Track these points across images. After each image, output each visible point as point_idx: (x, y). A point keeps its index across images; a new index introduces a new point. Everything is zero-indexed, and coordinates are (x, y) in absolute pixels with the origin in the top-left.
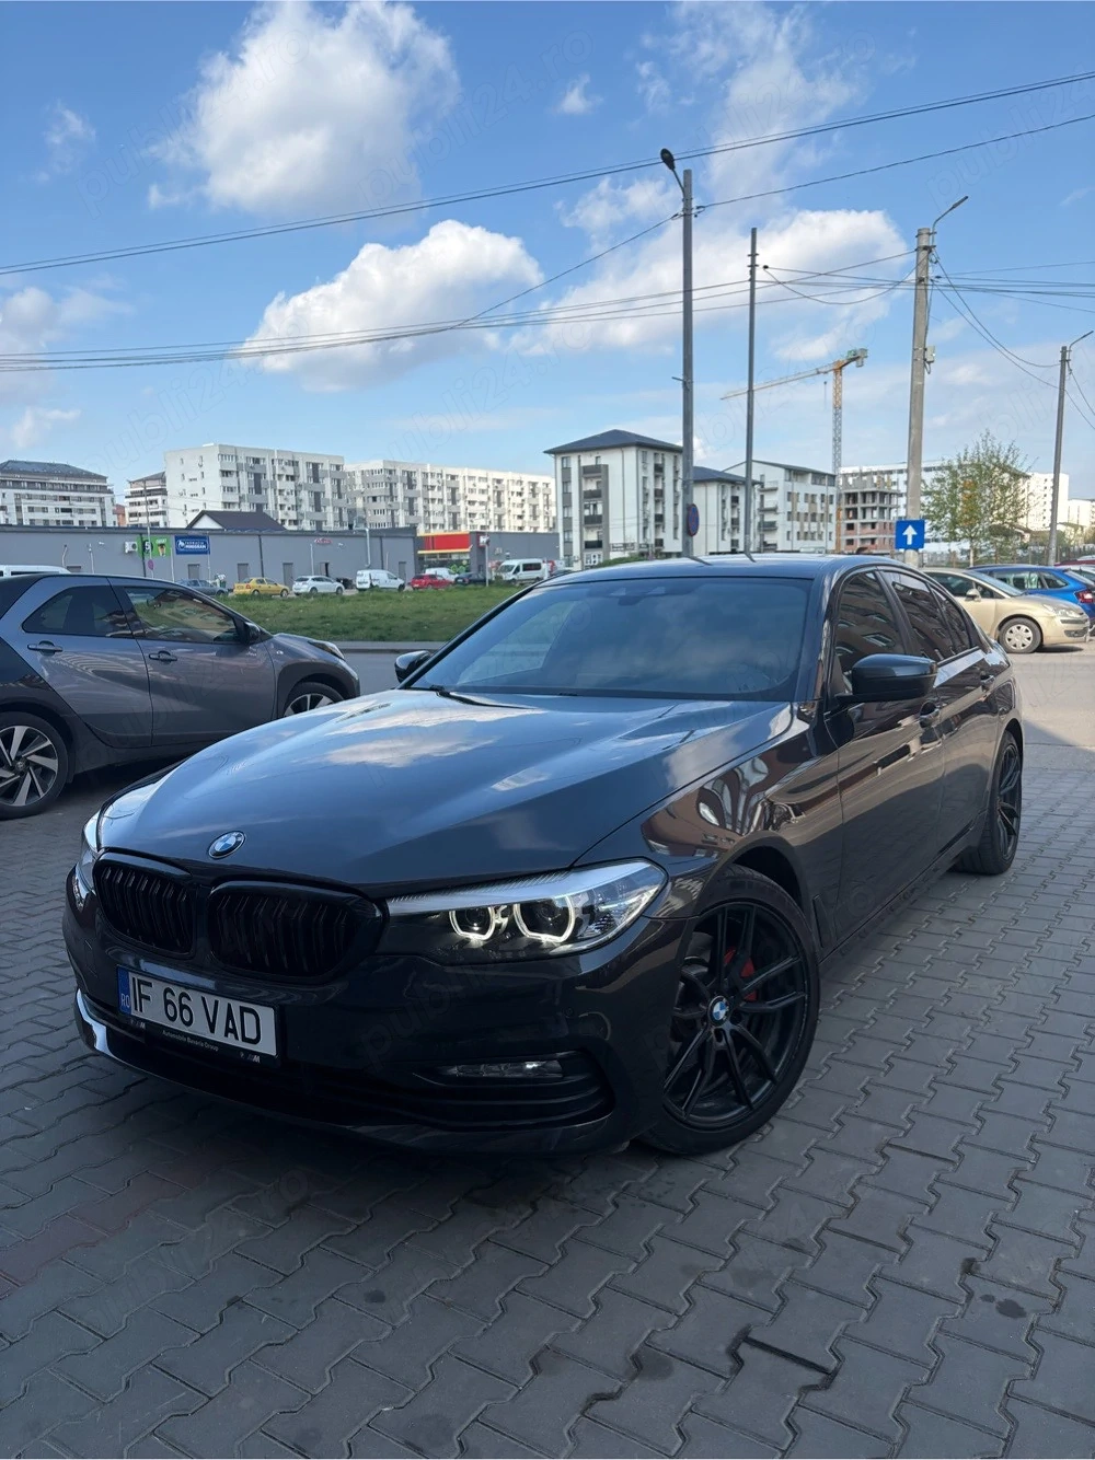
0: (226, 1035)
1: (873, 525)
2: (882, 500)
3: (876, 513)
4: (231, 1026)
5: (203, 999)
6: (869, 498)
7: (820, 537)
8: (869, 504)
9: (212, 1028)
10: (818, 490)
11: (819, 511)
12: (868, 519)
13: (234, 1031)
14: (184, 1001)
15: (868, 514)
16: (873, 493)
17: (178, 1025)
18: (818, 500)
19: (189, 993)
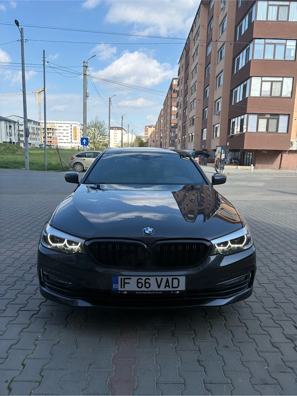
0: (165, 288)
1: (51, 137)
2: (53, 131)
3: (51, 134)
4: (167, 285)
5: (156, 279)
6: (49, 130)
7: (36, 140)
8: (49, 131)
9: (159, 287)
10: (36, 126)
11: (36, 132)
12: (49, 136)
13: (169, 286)
14: (147, 281)
15: (49, 134)
16: (50, 129)
17: (144, 289)
18: (35, 129)
19: (149, 278)
